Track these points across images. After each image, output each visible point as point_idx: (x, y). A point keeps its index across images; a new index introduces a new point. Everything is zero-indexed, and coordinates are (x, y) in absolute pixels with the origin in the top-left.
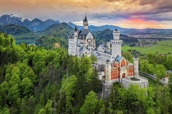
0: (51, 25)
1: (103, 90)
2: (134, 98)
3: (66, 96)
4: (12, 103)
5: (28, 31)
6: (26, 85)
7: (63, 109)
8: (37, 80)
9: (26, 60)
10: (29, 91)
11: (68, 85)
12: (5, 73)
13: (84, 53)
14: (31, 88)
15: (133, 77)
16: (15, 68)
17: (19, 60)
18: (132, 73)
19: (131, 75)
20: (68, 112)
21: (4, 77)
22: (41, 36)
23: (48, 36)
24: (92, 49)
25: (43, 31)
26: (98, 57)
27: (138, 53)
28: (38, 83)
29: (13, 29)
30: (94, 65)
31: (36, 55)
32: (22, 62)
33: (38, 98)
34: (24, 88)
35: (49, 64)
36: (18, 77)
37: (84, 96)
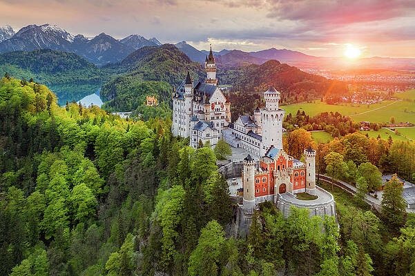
0: (137, 49)
1: (237, 218)
2: (298, 237)
3: (162, 227)
4: (53, 238)
5: (84, 63)
6: (82, 200)
7: (157, 254)
8: (105, 188)
9: (81, 145)
10: (87, 213)
11: (168, 205)
12: (37, 172)
13: (204, 135)
14: (92, 206)
15: (303, 190)
16: (57, 161)
17: (65, 143)
18: (303, 182)
19: (300, 187)
20: (166, 261)
21: (35, 181)
22: (114, 76)
23: (131, 77)
24: (222, 124)
25: (118, 64)
26: (235, 143)
27: (345, 121)
28: (106, 195)
29: (49, 60)
30: (223, 162)
31: (102, 134)
32: (72, 148)
33: (107, 229)
34: (78, 206)
35: (130, 155)
36: (63, 182)
37: (199, 231)
